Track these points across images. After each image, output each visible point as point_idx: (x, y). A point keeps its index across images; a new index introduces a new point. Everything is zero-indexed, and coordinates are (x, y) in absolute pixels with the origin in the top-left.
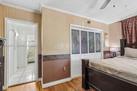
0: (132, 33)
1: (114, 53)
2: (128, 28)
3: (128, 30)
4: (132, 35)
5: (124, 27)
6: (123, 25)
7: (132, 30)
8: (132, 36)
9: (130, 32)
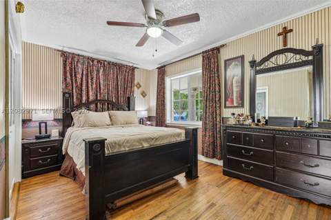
0: (81, 84)
1: (43, 125)
2: (75, 73)
3: (75, 75)
4: (81, 88)
5: (68, 69)
6: (67, 62)
7: (82, 79)
8: (81, 90)
9: (79, 81)
